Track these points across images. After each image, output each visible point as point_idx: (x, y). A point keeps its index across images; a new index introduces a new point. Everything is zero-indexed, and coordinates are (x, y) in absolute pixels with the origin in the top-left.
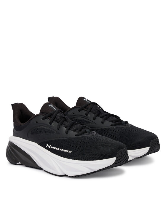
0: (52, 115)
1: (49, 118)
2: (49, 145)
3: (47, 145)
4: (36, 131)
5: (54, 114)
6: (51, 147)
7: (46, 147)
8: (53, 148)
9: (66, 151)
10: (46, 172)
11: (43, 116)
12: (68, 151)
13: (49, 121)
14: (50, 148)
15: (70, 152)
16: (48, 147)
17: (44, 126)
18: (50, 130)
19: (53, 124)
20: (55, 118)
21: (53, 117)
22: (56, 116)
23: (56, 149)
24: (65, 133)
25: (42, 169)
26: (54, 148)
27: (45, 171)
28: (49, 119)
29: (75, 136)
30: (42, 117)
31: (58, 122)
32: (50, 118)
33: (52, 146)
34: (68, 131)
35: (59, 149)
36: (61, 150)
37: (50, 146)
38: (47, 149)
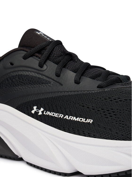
0: (44, 48)
1: (37, 54)
2: (39, 108)
3: (35, 108)
4: (10, 81)
5: (49, 48)
6: (43, 112)
7: (33, 112)
8: (48, 113)
9: (78, 119)
10: (31, 165)
11: (26, 53)
12: (83, 120)
13: (38, 62)
14: (40, 113)
15: (90, 121)
16: (36, 113)
17: (28, 71)
18: (39, 78)
19: (45, 67)
20: (50, 54)
21: (46, 53)
22: (52, 51)
23: (56, 115)
24: (74, 83)
25: (21, 159)
26: (51, 114)
27: (28, 163)
28: (37, 57)
29: (98, 87)
30: (23, 55)
31: (57, 63)
32: (40, 56)
33: (46, 110)
34: (80, 79)
35: (61, 116)
36: (67, 117)
37: (42, 109)
38: (35, 116)
